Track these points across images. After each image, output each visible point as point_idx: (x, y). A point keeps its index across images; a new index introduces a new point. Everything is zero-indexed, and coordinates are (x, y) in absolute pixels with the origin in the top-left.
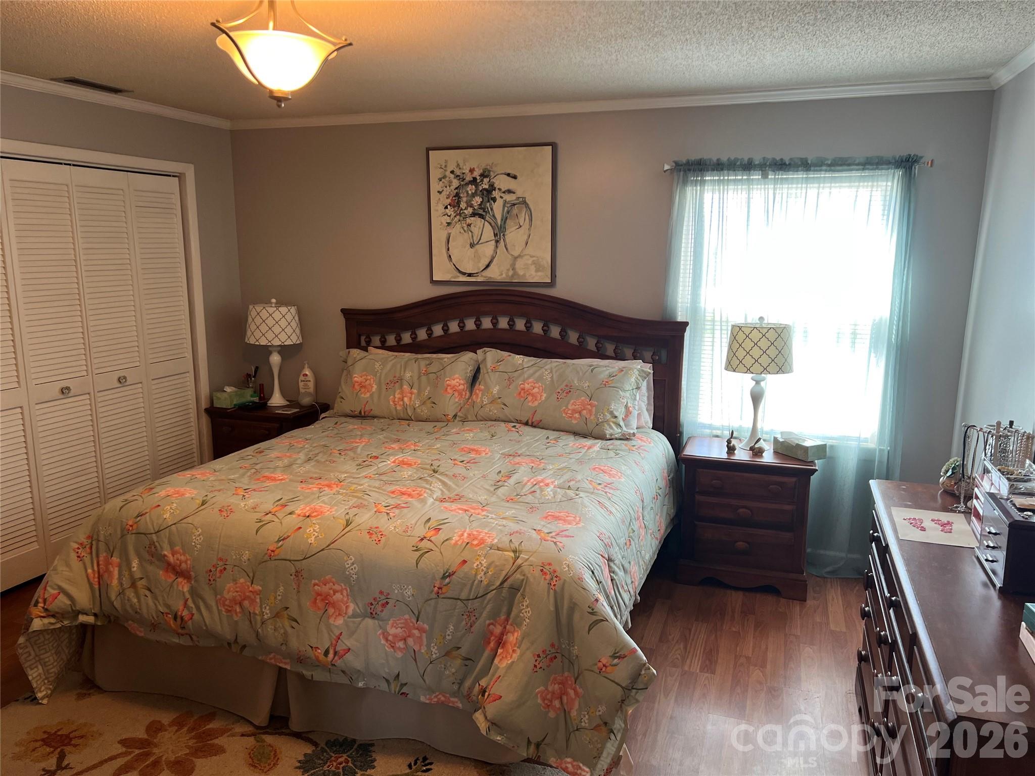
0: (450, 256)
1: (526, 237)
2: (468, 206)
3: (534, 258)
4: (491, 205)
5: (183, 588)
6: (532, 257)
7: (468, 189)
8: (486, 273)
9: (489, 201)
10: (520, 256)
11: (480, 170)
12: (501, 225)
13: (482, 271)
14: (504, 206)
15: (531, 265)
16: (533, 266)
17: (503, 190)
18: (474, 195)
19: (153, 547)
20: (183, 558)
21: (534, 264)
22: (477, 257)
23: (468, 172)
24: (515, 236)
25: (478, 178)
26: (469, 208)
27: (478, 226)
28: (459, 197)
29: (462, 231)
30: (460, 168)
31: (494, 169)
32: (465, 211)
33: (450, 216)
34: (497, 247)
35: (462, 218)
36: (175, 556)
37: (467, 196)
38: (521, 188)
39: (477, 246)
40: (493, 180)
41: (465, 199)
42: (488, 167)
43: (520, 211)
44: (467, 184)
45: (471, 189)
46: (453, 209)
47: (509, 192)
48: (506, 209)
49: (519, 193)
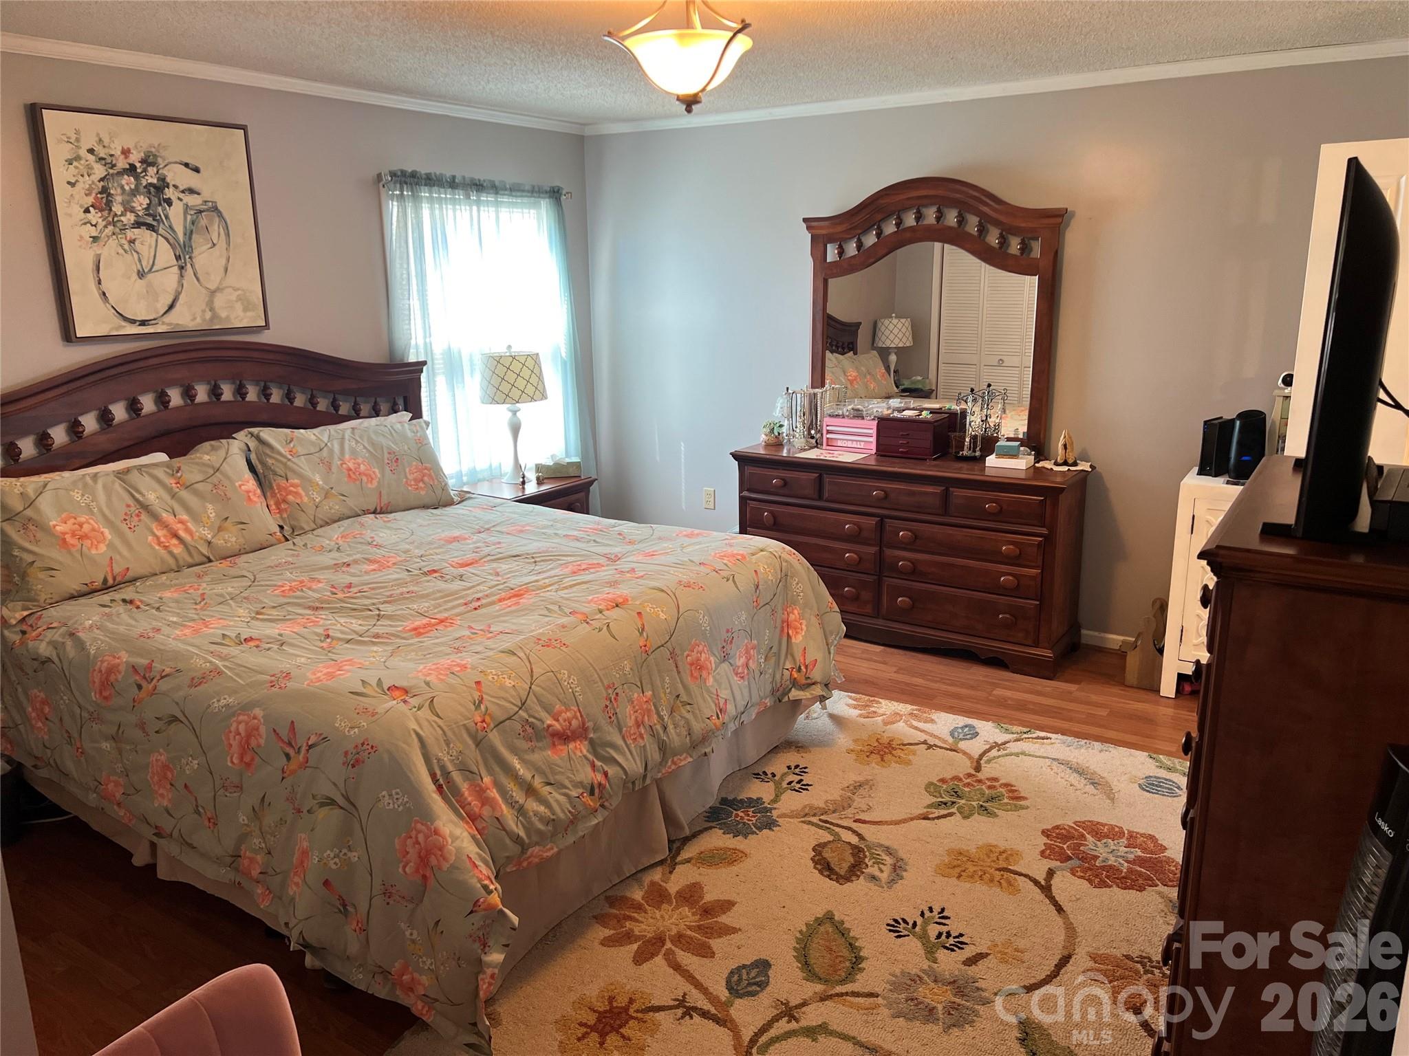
0: (104, 294)
1: (224, 261)
2: (125, 210)
3: (240, 292)
4: (164, 210)
5: (581, 751)
6: (236, 290)
7: (124, 182)
8: (167, 319)
9: (160, 204)
10: (218, 290)
11: (139, 152)
12: (184, 242)
13: (163, 315)
14: (185, 213)
15: (237, 301)
16: (239, 303)
17: (181, 188)
18: (134, 193)
19: (527, 727)
20: (569, 714)
21: (240, 299)
22: (152, 293)
23: (119, 153)
24: (206, 258)
25: (138, 165)
26: (128, 213)
27: (147, 244)
28: (109, 195)
29: (121, 251)
30: (104, 147)
31: (163, 153)
32: (122, 218)
33: (95, 226)
34: (182, 276)
35: (117, 230)
36: (560, 719)
37: (122, 194)
38: (210, 187)
39: (150, 276)
40: (165, 172)
41: (119, 199)
42: (153, 150)
43: (211, 221)
44: (120, 173)
45: (128, 182)
46: (100, 214)
47: (191, 191)
48: (189, 217)
49: (206, 194)
